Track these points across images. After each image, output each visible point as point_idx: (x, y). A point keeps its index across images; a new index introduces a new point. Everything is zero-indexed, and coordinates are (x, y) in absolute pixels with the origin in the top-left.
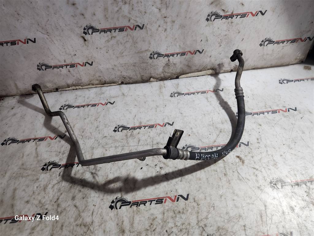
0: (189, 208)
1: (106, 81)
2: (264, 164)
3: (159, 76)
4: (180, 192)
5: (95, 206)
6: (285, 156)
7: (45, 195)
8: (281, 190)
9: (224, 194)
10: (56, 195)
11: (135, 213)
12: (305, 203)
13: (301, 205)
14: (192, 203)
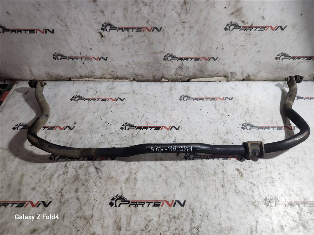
0: (184, 215)
1: (119, 77)
2: (262, 180)
3: (171, 77)
4: (177, 198)
5: (96, 201)
6: (284, 175)
7: (50, 184)
8: (274, 208)
9: (219, 205)
10: (61, 185)
11: (133, 213)
12: (296, 224)
13: (291, 225)
14: (188, 209)
